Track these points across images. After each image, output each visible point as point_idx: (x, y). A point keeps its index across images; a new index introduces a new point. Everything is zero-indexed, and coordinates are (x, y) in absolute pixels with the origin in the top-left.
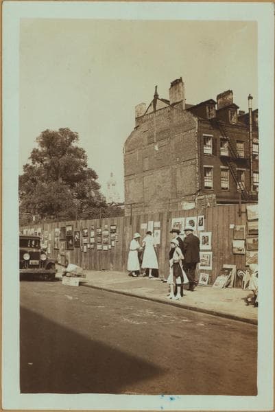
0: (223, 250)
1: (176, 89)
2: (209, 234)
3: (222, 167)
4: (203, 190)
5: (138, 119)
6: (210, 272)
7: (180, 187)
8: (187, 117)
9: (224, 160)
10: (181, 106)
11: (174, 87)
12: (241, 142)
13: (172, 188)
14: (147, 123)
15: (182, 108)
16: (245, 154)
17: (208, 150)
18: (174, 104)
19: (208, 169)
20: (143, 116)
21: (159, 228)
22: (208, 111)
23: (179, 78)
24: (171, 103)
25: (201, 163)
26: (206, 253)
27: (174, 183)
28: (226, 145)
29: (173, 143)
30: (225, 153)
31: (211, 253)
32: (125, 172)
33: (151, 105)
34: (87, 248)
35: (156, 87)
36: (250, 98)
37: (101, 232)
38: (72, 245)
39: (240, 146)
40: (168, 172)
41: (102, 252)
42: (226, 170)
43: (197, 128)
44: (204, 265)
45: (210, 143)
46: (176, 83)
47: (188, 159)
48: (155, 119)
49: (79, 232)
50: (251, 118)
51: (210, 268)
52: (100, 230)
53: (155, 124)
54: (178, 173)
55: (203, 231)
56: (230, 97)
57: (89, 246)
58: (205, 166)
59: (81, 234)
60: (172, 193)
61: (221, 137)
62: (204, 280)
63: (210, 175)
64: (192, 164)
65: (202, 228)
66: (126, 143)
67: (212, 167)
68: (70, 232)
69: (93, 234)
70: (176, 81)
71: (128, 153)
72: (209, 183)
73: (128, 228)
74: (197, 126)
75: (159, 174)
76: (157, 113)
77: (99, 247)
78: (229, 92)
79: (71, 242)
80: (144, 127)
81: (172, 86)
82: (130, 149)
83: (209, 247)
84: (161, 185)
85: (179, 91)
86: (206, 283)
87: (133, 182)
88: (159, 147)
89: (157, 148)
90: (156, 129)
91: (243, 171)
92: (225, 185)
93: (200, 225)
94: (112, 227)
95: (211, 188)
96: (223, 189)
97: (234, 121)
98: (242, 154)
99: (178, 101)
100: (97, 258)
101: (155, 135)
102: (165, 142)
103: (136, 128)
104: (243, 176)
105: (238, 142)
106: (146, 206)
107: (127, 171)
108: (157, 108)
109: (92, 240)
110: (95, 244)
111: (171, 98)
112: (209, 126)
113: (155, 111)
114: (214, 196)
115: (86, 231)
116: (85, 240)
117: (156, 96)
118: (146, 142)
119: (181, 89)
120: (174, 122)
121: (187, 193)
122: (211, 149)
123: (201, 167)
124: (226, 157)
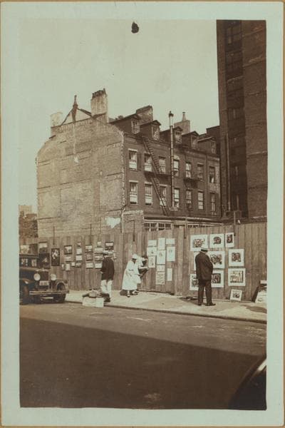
0: (259, 266)
1: (98, 101)
2: (241, 251)
3: (146, 182)
4: (129, 205)
5: (54, 128)
6: (243, 288)
7: (103, 201)
8: (112, 130)
9: (148, 175)
10: (105, 118)
11: (96, 99)
12: (163, 158)
13: (94, 202)
14: (65, 133)
15: (106, 120)
16: (167, 170)
17: (133, 165)
18: (96, 116)
19: (133, 184)
20: (60, 126)
21: (173, 245)
22: (132, 126)
23: (102, 89)
24: (93, 114)
25: (127, 177)
26: (237, 269)
27: (97, 197)
28: (149, 160)
29: (96, 155)
30: (148, 169)
31: (244, 270)
32: (38, 184)
33: (69, 115)
34: (71, 266)
35: (76, 96)
36: (171, 115)
37: (92, 249)
38: (47, 264)
39: (162, 162)
40: (89, 186)
41: (93, 270)
42: (149, 186)
43: (123, 142)
44: (235, 282)
45: (134, 158)
46: (99, 95)
47: (112, 173)
48: (74, 130)
49: (58, 249)
50: (172, 136)
51: (244, 284)
52: (90, 247)
53: (74, 135)
54: (102, 187)
55: (232, 248)
56: (150, 112)
57: (73, 264)
58: (130, 181)
59: (62, 252)
60: (94, 208)
61: (145, 152)
62: (237, 296)
63: (135, 190)
64: (117, 178)
65: (232, 245)
66: (40, 153)
67: (137, 182)
68: (43, 249)
69: (79, 251)
70: (99, 92)
71: (42, 164)
72: (134, 199)
73: (130, 245)
74: (123, 141)
75: (79, 189)
76: (77, 124)
77: (89, 265)
78: (149, 108)
79: (46, 260)
80: (61, 137)
81: (94, 97)
82: (44, 160)
83: (242, 264)
84: (82, 199)
85: (102, 103)
86: (239, 299)
87: (47, 194)
88: (79, 159)
89: (76, 160)
90: (75, 140)
91: (165, 187)
92: (149, 200)
93: (228, 242)
94: (107, 244)
95: (135, 203)
96: (147, 204)
97: (156, 136)
98: (164, 170)
99: (101, 113)
100: (86, 277)
101: (74, 146)
102: (86, 154)
103: (52, 137)
104: (164, 192)
105: (161, 158)
106: (64, 221)
107: (41, 183)
108: (78, 118)
109: (79, 258)
110: (83, 262)
111: (93, 109)
112: (134, 141)
113: (75, 122)
114: (142, 211)
115: (68, 248)
116: (68, 258)
117: (75, 106)
118: (64, 153)
119: (105, 102)
120: (98, 134)
121: (112, 208)
122: (136, 163)
123: (127, 182)
124: (150, 172)
